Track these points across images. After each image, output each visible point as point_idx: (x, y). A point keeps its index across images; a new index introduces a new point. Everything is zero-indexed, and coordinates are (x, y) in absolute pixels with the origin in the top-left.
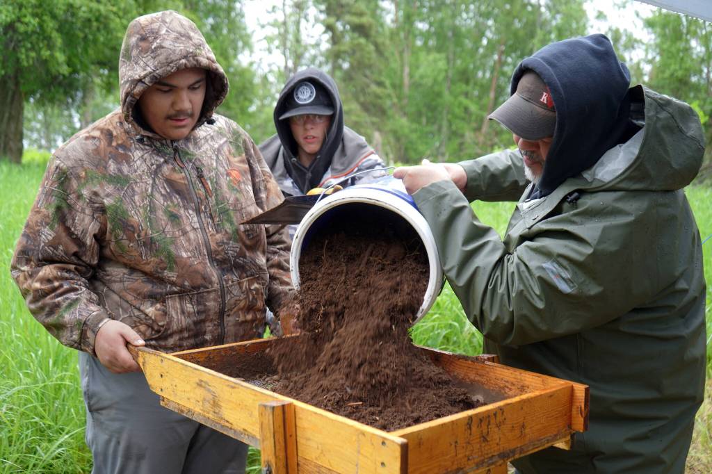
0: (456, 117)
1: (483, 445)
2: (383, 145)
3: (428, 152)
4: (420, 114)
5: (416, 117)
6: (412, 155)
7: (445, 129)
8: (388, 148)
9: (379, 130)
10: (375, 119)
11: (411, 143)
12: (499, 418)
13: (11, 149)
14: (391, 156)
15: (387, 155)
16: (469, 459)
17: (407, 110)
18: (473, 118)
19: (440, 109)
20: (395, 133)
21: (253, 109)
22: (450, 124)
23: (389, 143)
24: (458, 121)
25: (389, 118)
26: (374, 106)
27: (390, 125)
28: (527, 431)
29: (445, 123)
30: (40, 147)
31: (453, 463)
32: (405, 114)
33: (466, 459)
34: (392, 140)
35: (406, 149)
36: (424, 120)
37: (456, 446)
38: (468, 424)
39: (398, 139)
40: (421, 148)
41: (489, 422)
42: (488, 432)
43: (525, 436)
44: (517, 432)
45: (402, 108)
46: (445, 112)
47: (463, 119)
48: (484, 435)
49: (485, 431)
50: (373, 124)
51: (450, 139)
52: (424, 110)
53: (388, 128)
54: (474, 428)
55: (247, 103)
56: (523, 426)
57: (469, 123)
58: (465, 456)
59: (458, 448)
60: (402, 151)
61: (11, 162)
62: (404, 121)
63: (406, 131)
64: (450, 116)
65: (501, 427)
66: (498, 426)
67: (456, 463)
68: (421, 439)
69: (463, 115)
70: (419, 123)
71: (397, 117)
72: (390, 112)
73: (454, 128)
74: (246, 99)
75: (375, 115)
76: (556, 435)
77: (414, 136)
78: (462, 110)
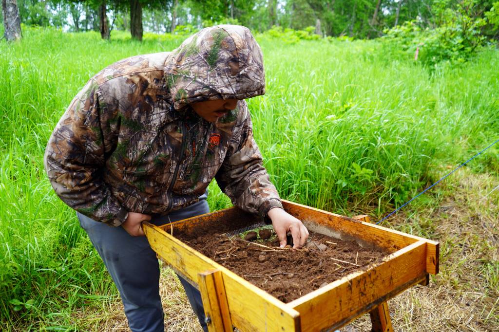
0: (360, 10)
1: (362, 298)
2: (321, 26)
3: (344, 30)
4: (340, 9)
5: (338, 11)
6: (336, 31)
7: (353, 17)
8: (324, 28)
9: (319, 18)
10: (317, 13)
11: (336, 24)
12: (373, 277)
13: (137, 33)
14: (325, 32)
15: (323, 31)
16: (351, 311)
17: (334, 7)
18: (369, 11)
19: (351, 6)
20: (327, 19)
21: (255, 8)
22: (356, 15)
23: (324, 25)
24: (361, 13)
25: (324, 11)
26: (317, 5)
27: (325, 15)
28: (395, 280)
29: (354, 14)
30: (154, 30)
31: (339, 317)
32: (333, 9)
33: (349, 311)
34: (326, 23)
35: (333, 28)
36: (342, 13)
37: (340, 304)
38: (349, 286)
39: (329, 23)
40: (341, 27)
41: (365, 281)
42: (365, 289)
43: (393, 284)
44: (387, 283)
45: (332, 6)
46: (354, 8)
47: (363, 11)
48: (362, 291)
49: (363, 288)
50: (316, 15)
51: (355, 22)
52: (343, 7)
53: (324, 17)
54: (354, 288)
55: (252, 5)
56: (391, 278)
57: (366, 13)
58: (348, 309)
59: (342, 305)
60: (331, 29)
61: (137, 40)
62: (332, 13)
63: (333, 18)
64: (357, 10)
65: (375, 283)
66: (372, 283)
67: (341, 315)
68: (312, 305)
69: (364, 9)
70: (340, 14)
71: (329, 11)
72: (325, 8)
73: (358, 17)
74: (251, 3)
75: (317, 10)
76: (415, 279)
77: (337, 21)
78: (363, 6)
